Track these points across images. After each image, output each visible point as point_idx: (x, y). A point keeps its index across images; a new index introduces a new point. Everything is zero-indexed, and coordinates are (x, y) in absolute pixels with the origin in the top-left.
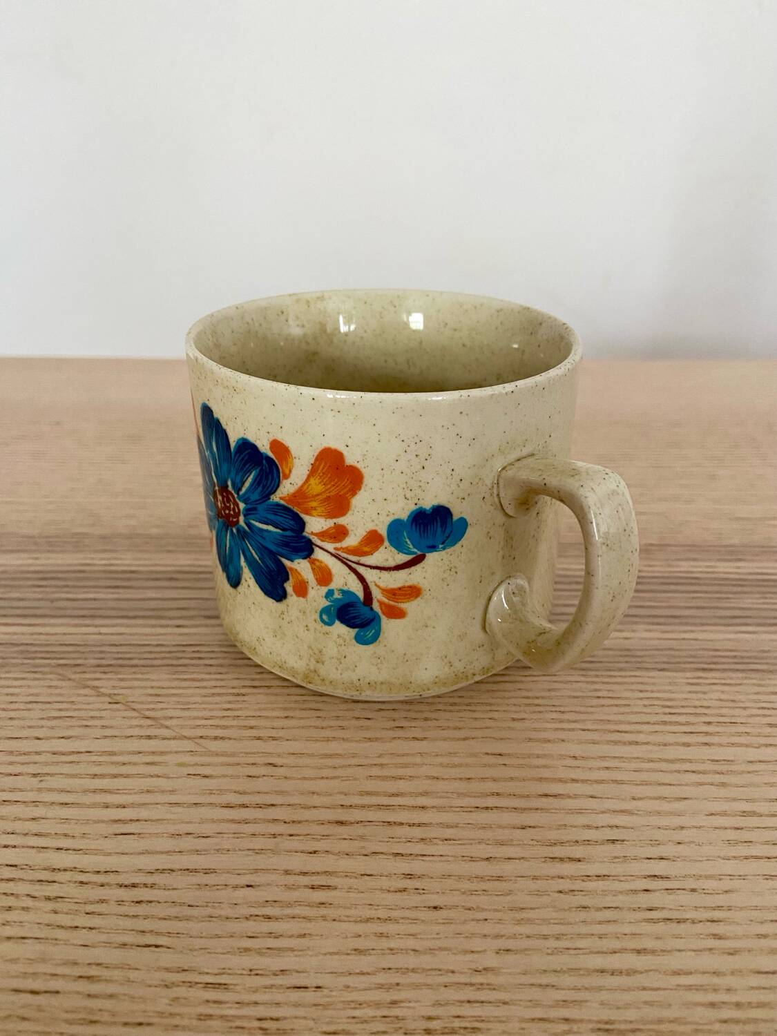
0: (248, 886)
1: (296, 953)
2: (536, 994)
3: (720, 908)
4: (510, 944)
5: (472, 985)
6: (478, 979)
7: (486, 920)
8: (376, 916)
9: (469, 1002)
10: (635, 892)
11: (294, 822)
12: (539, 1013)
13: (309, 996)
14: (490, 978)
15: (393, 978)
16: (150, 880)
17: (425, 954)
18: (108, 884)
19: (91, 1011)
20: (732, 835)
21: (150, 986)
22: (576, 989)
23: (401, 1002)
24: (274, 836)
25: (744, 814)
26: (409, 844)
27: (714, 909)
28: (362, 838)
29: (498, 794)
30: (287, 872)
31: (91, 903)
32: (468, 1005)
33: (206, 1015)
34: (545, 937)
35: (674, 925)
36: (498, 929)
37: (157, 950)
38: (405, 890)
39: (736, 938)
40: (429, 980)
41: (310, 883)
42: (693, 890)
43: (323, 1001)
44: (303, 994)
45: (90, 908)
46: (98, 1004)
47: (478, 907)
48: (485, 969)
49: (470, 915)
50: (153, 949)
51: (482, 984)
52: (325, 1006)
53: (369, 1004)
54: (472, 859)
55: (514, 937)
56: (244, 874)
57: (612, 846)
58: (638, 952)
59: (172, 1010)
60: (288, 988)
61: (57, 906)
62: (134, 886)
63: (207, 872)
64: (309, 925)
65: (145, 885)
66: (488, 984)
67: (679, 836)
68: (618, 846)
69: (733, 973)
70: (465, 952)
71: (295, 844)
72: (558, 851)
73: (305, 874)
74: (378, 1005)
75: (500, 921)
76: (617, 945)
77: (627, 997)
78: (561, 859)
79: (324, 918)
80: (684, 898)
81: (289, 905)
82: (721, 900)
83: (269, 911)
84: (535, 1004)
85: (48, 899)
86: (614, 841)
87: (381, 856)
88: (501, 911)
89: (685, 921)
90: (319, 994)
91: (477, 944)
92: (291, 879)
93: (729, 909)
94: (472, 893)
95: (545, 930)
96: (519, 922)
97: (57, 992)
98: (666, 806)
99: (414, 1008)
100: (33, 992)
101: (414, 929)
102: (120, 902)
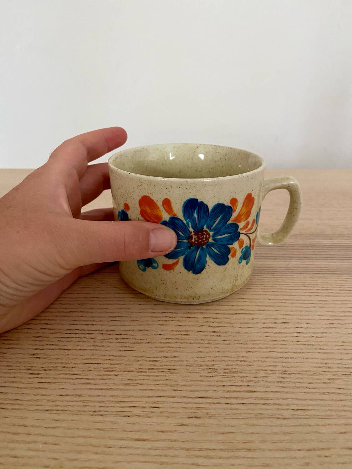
0: (160, 334)
1: (178, 352)
2: (260, 363)
3: (322, 341)
4: (251, 350)
5: (239, 360)
6: (240, 359)
7: (242, 344)
8: (204, 342)
9: (238, 365)
10: (293, 337)
11: (172, 317)
12: (261, 368)
13: (184, 363)
14: (244, 359)
15: (212, 359)
16: (126, 333)
17: (222, 352)
18: (112, 334)
19: (113, 368)
20: (327, 321)
21: (131, 361)
22: (273, 362)
23: (216, 365)
24: (167, 321)
25: (331, 316)
26: (213, 323)
27: (320, 342)
28: (197, 322)
29: (243, 310)
30: (172, 331)
31: (107, 339)
32: (237, 366)
33: (151, 369)
34: (262, 348)
35: (306, 346)
36: (246, 346)
37: (132, 351)
38: (213, 335)
39: (328, 350)
40: (224, 359)
41: (181, 334)
42: (313, 337)
43: (189, 364)
44: (183, 363)
45: (106, 341)
46: (114, 366)
47: (239, 340)
48: (242, 356)
49: (236, 342)
50: (130, 351)
51: (242, 360)
52: (190, 366)
53: (205, 365)
54: (236, 327)
55: (252, 348)
56: (158, 331)
57: (284, 324)
58: (294, 353)
59: (139, 367)
60: (177, 361)
61: (95, 340)
62: (121, 334)
63: (145, 330)
64: (181, 345)
65: (125, 334)
66: (244, 361)
67: (308, 321)
68: (286, 324)
69: (327, 359)
70: (235, 352)
71: (173, 323)
72: (265, 325)
73: (178, 331)
74: (208, 366)
75: (246, 344)
76: (287, 351)
77: (291, 365)
78: (267, 328)
79: (187, 343)
80: (310, 338)
81: (175, 339)
82: (323, 339)
83: (167, 341)
84: (261, 366)
85: (92, 338)
86: (284, 323)
87: (204, 326)
88: (246, 341)
89: (310, 345)
90: (187, 362)
91: (239, 350)
92: (174, 333)
93: (326, 342)
94: (236, 336)
95: (262, 346)
96: (253, 344)
97: (100, 363)
98: (302, 313)
99: (219, 366)
100: (91, 364)
101: (218, 346)
102: (117, 339)
